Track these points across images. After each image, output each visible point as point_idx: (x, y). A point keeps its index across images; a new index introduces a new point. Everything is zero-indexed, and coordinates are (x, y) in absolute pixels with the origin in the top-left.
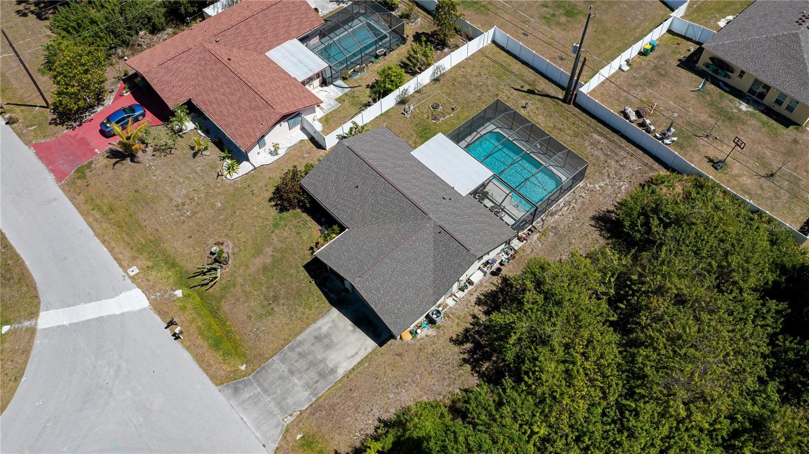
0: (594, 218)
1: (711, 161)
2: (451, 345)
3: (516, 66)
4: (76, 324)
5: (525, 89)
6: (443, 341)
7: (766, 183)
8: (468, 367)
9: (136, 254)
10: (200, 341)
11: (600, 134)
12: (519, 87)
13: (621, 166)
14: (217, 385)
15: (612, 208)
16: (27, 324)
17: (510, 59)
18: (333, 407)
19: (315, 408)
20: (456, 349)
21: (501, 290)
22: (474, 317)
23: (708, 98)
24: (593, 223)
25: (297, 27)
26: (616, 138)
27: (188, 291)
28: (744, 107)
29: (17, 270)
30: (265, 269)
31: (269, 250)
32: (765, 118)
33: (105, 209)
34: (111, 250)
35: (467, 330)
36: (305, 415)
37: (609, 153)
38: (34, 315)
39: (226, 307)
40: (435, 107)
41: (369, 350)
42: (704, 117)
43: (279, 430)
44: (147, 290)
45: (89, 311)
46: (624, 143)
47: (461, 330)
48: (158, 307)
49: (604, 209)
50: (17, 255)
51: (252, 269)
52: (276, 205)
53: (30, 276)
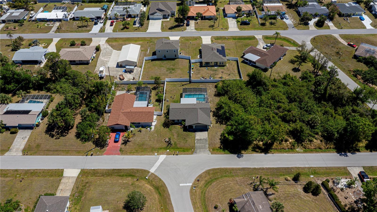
0: (214, 96)
1: (220, 78)
3: (175, 83)
4: (158, 167)
5: (181, 85)
6: (215, 125)
7: (230, 76)
8: (222, 125)
9: (153, 152)
11: (201, 84)
13: (209, 87)
14: (192, 154)
15: (215, 93)
16: (150, 174)
17: (173, 83)
18: (211, 143)
19: (209, 145)
20: (218, 124)
21: (214, 113)
22: (215, 119)
23: (210, 69)
25: (132, 99)
26: (204, 83)
27: (169, 149)
28: (216, 68)
29: (135, 171)
30: (178, 136)
31: (175, 134)
32: (220, 67)
33: (135, 152)
34: (147, 155)
36: (209, 147)
37: (205, 86)
38: (149, 172)
39: (178, 146)
41: (207, 133)
42: (212, 72)
43: (208, 151)
44: (163, 154)
45: (158, 164)
46: (206, 83)
47: (215, 122)
48: (168, 154)
50: (131, 169)
51: (176, 138)
52: (166, 128)
53: (139, 169)
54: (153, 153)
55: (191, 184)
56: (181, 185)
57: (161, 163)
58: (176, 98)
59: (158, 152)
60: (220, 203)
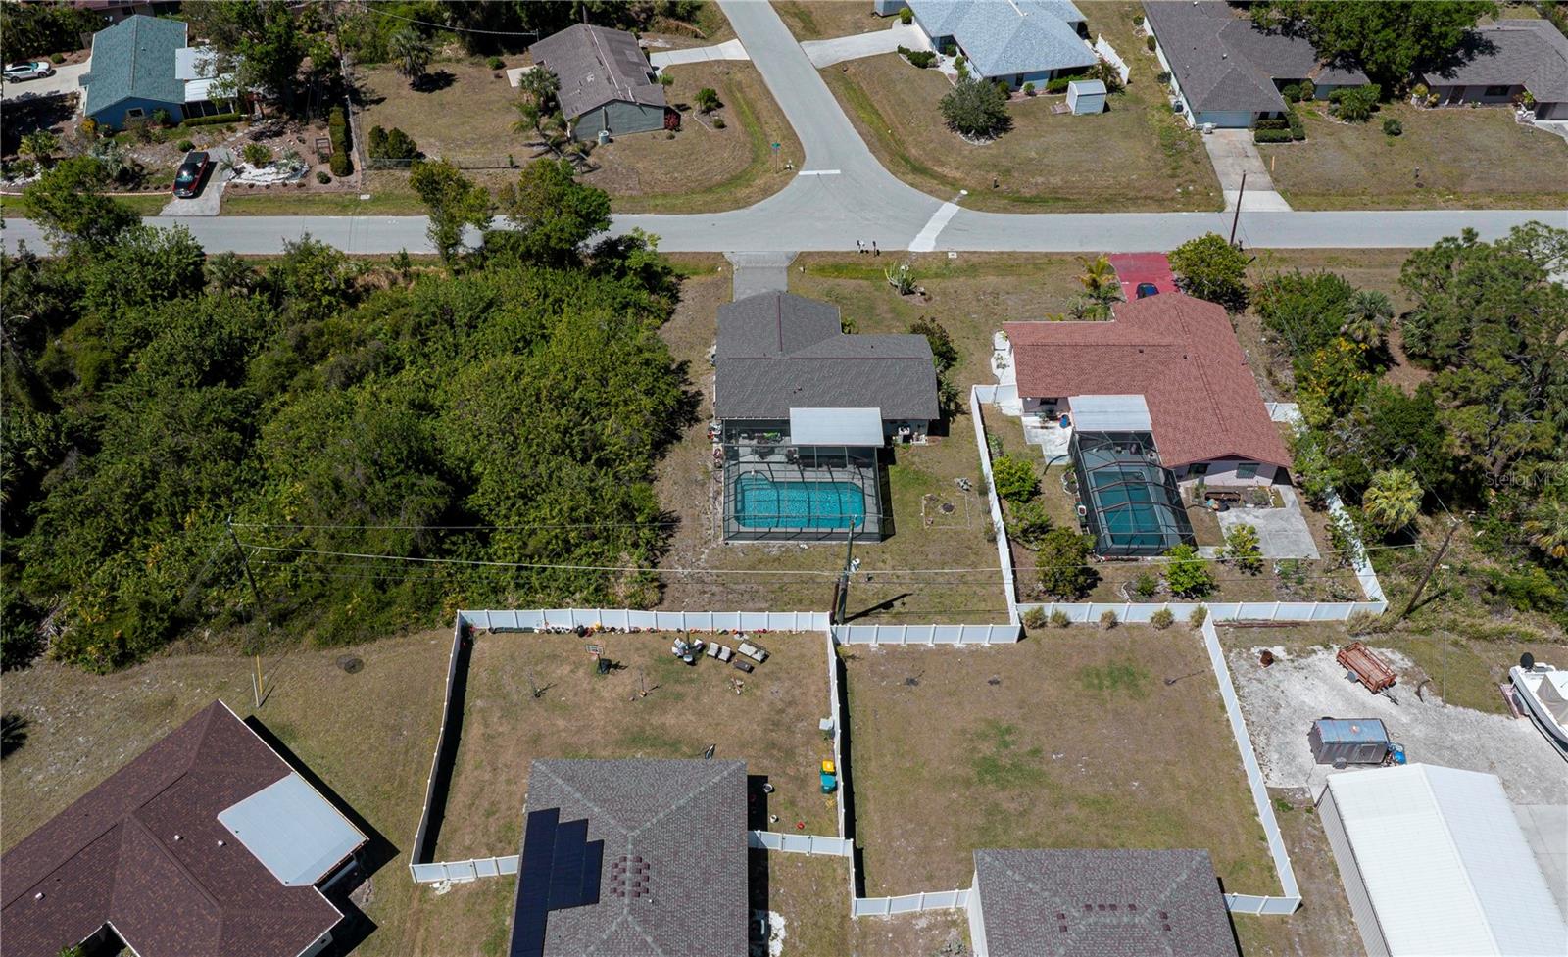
0: (678, 520)
1: (617, 666)
2: (686, 359)
4: (929, 218)
5: (897, 604)
10: (848, 260)
12: (905, 599)
13: (705, 592)
14: (801, 253)
15: (671, 541)
16: (958, 199)
21: (692, 413)
22: (691, 384)
23: (685, 749)
24: (674, 514)
33: (1043, 265)
34: (986, 253)
35: (686, 373)
37: (730, 596)
40: (948, 508)
42: (670, 719)
43: (737, 262)
44: (925, 254)
45: (936, 225)
47: (690, 371)
48: (903, 255)
49: (677, 535)
54: (966, 261)
55: (800, 173)
56: (838, 172)
57: (923, 227)
58: (918, 504)
59: (948, 262)
60: (706, 133)
